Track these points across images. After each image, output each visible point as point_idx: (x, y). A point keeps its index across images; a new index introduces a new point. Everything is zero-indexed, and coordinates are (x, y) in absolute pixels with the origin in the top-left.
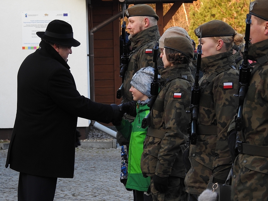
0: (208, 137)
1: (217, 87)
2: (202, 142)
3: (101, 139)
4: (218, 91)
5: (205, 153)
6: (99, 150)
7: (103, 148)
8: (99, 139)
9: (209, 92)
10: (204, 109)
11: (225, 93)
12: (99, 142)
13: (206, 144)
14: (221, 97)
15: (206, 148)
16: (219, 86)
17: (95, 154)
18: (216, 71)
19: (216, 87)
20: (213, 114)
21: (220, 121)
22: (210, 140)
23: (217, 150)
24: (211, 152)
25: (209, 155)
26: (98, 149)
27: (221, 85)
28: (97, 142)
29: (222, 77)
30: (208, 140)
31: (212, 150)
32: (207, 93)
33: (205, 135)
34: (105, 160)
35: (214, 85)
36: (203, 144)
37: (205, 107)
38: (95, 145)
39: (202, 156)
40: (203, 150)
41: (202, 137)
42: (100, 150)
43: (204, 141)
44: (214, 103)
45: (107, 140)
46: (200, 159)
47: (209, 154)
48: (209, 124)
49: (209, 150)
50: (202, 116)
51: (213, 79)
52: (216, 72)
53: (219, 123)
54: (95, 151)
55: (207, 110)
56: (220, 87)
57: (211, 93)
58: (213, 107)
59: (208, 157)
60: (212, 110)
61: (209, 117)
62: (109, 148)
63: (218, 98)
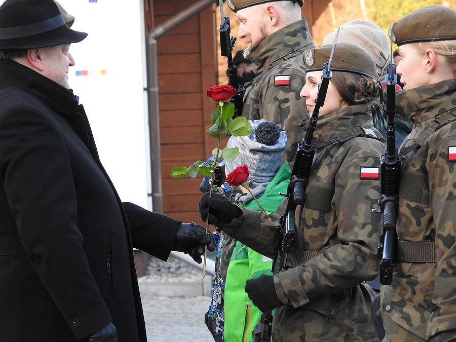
0: (418, 267)
1: (435, 157)
2: (405, 280)
3: (176, 277)
4: (437, 166)
5: (412, 304)
6: (173, 300)
7: (182, 297)
8: (173, 277)
9: (418, 167)
10: (408, 206)
11: (451, 171)
12: (174, 284)
13: (413, 284)
14: (444, 178)
15: (414, 293)
16: (440, 154)
17: (164, 310)
18: (437, 120)
19: (433, 157)
20: (427, 216)
21: (441, 233)
22: (422, 275)
23: (436, 297)
24: (425, 300)
25: (420, 308)
26: (171, 297)
27: (444, 153)
28: (167, 283)
29: (447, 135)
30: (419, 275)
31: (426, 296)
32: (414, 169)
33: (411, 264)
34: (187, 323)
35: (429, 151)
36: (408, 283)
37: (411, 201)
38: (163, 290)
39: (405, 310)
40: (407, 297)
41: (406, 267)
42: (176, 300)
43: (410, 276)
44: (429, 192)
45: (190, 278)
46: (402, 318)
47: (420, 305)
48: (420, 238)
49: (419, 298)
50: (404, 220)
51: (428, 140)
52: (437, 122)
53: (440, 236)
54: (165, 302)
55: (415, 208)
56: (442, 157)
57: (424, 170)
58: (428, 200)
59: (418, 312)
60: (426, 208)
61: (419, 224)
62: (195, 297)
63: (437, 181)
